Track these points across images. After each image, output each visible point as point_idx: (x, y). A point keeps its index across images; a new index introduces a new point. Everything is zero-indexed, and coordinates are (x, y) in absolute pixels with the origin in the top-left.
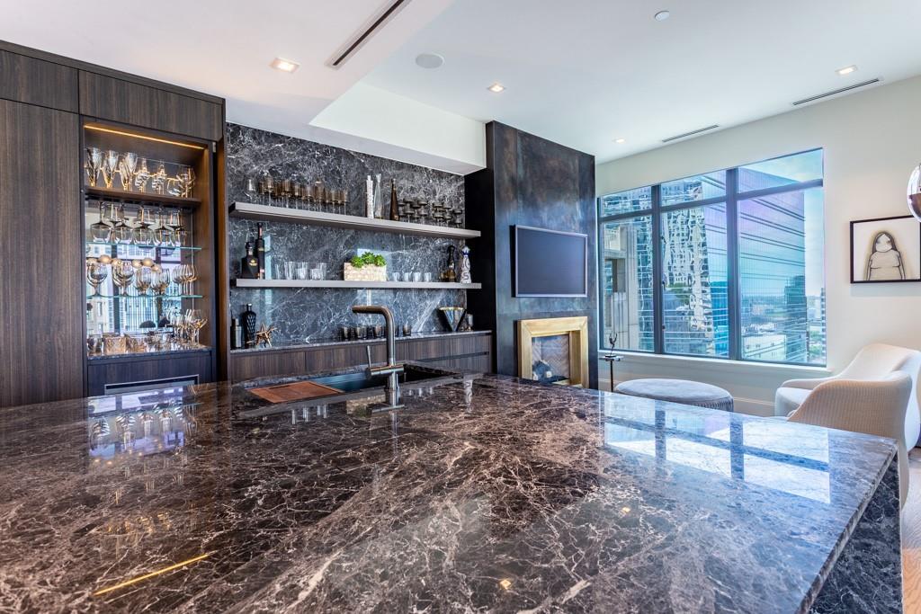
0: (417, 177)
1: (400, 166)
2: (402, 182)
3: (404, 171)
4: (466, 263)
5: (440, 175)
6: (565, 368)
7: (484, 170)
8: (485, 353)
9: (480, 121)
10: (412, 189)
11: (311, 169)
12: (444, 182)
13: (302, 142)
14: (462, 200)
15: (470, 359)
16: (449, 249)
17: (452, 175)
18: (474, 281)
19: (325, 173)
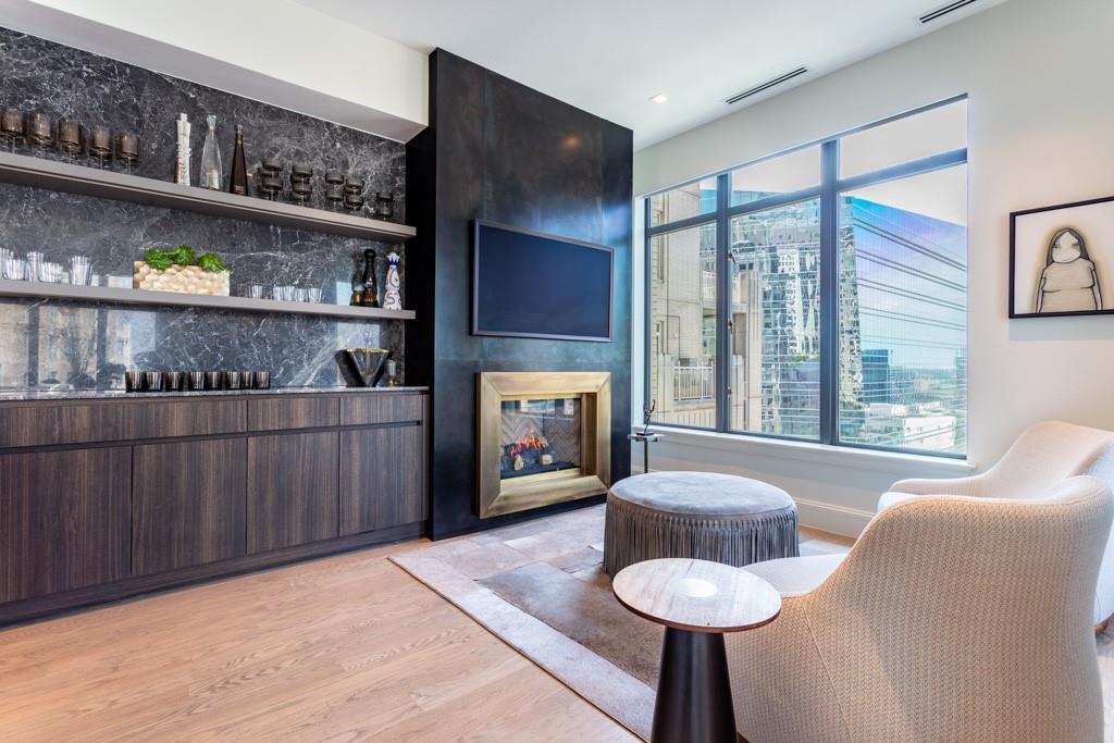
0: (308, 135)
1: (275, 113)
2: (277, 141)
3: (283, 123)
4: (394, 279)
5: (357, 138)
6: (575, 450)
7: (427, 129)
8: (418, 423)
9: (418, 49)
10: (298, 153)
11: (71, 96)
12: (364, 150)
13: (51, 46)
14: (400, 182)
15: (382, 432)
16: (369, 256)
17: (381, 140)
18: (407, 305)
19: (105, 107)
